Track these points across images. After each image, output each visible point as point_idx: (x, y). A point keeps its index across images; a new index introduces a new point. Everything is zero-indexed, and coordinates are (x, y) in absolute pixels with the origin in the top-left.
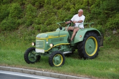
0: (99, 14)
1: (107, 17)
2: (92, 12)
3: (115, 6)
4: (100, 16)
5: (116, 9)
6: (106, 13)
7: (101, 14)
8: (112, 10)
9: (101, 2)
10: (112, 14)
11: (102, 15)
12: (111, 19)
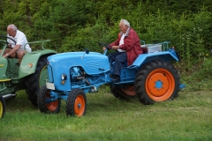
0: (49, 29)
1: (63, 35)
2: (35, 26)
3: (75, 15)
4: (49, 33)
5: (76, 20)
6: (61, 28)
7: (53, 29)
8: (71, 23)
9: (50, 8)
10: (71, 29)
11: (53, 32)
12: (69, 38)
